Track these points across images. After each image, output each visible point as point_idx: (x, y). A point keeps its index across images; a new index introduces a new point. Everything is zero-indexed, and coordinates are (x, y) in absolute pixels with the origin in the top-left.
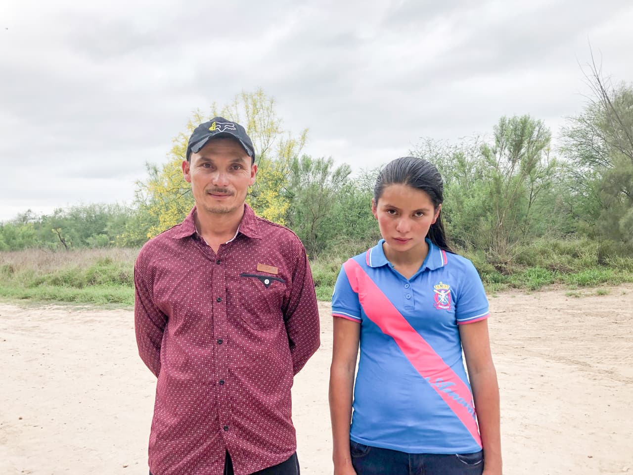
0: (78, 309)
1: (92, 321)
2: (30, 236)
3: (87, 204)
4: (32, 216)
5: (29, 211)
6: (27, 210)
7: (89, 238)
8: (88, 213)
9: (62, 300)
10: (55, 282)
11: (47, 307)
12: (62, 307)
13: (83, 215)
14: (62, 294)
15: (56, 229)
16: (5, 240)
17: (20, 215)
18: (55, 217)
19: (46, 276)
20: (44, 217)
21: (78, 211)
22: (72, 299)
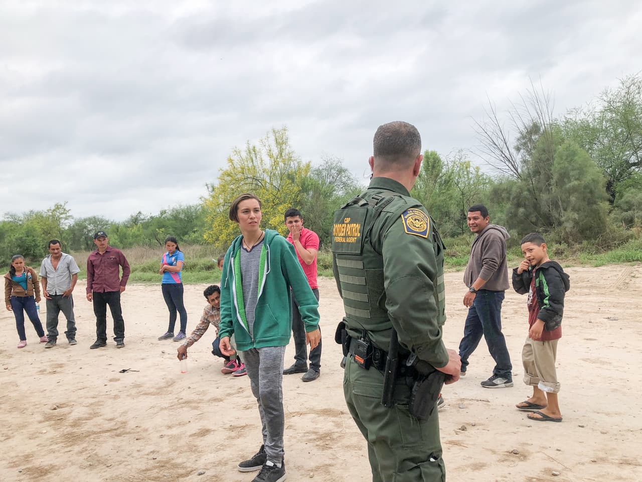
0: (151, 285)
1: (156, 290)
2: (137, 236)
3: (184, 206)
4: (142, 217)
5: (140, 213)
6: (138, 213)
7: (186, 236)
8: (186, 213)
9: (145, 280)
10: (144, 270)
11: (135, 284)
12: (143, 284)
13: (182, 216)
14: (144, 277)
15: (159, 228)
16: (119, 240)
17: (132, 217)
18: (160, 217)
19: (139, 266)
20: (152, 217)
21: (178, 212)
22: (150, 280)
